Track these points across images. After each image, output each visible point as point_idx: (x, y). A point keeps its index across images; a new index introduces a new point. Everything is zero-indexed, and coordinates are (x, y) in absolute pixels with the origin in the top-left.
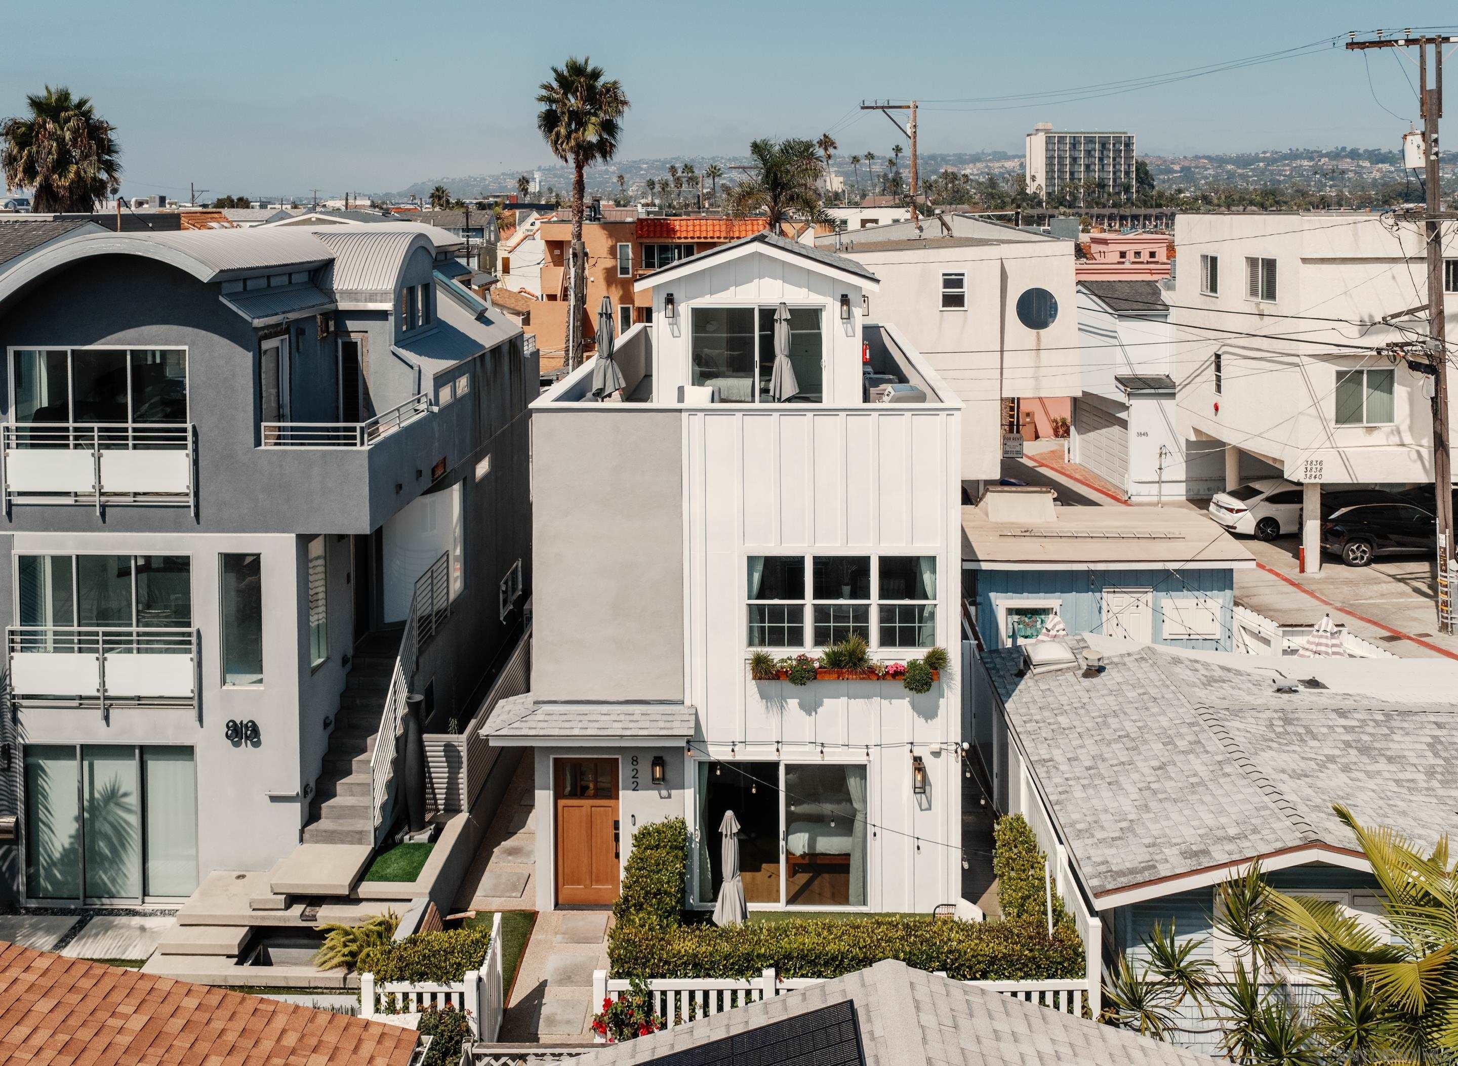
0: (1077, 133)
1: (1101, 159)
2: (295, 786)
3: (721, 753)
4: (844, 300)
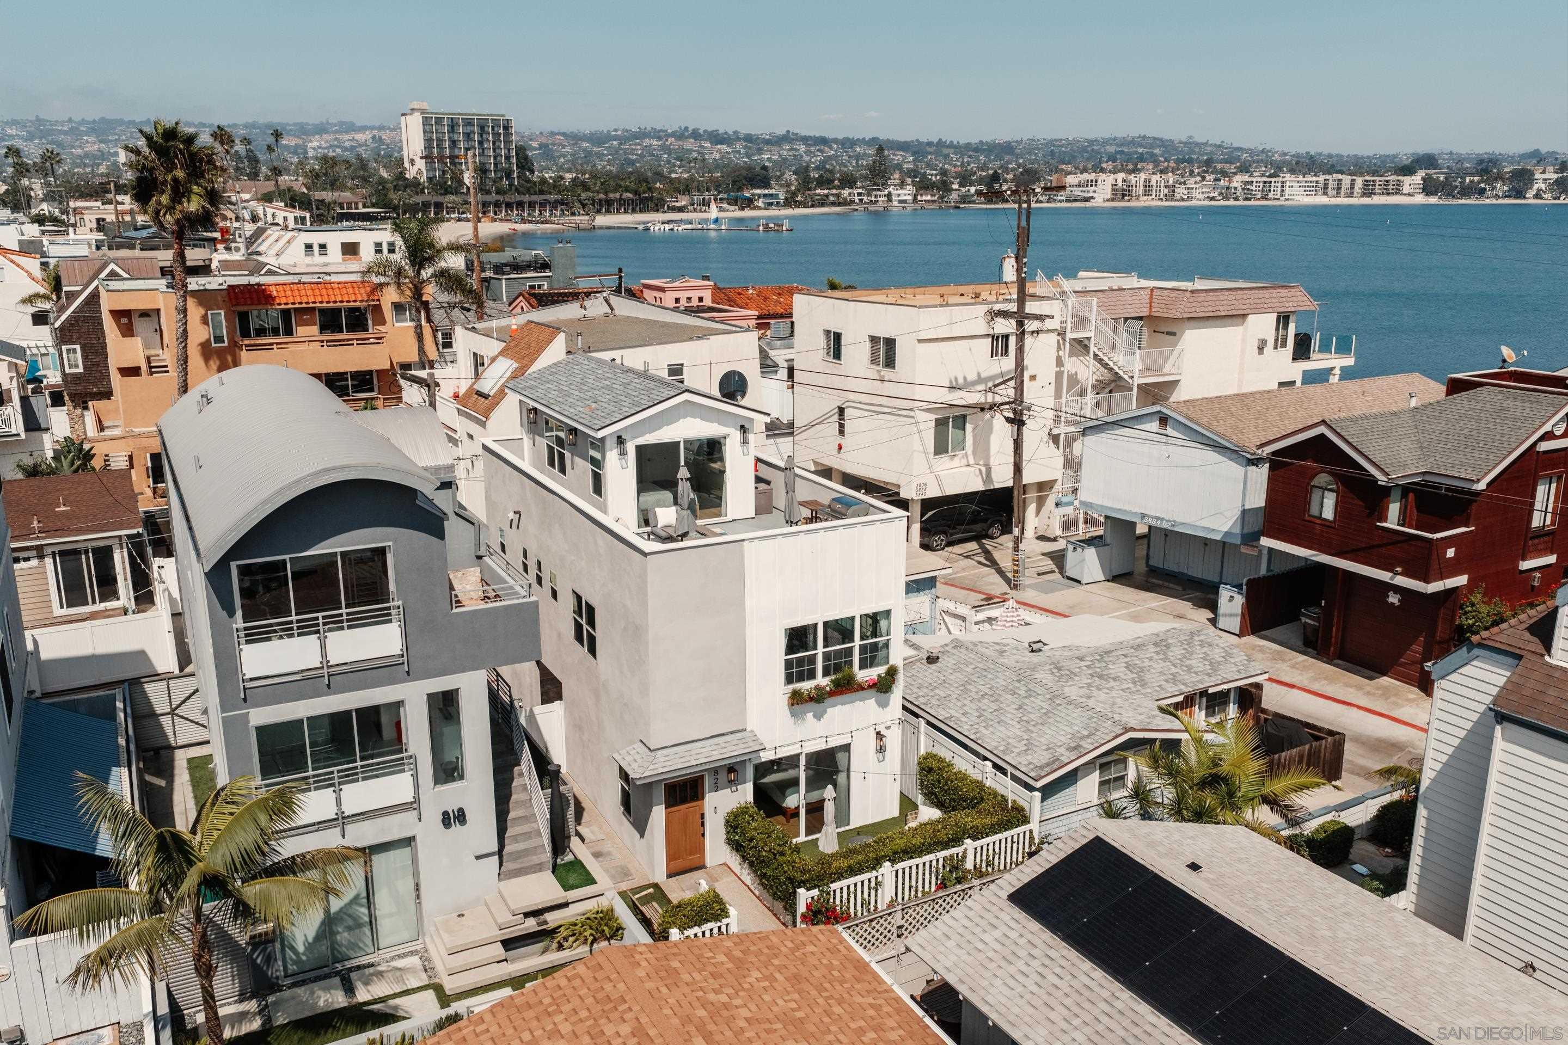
0: (454, 114)
1: (481, 143)
2: (493, 845)
3: (768, 756)
4: (743, 429)
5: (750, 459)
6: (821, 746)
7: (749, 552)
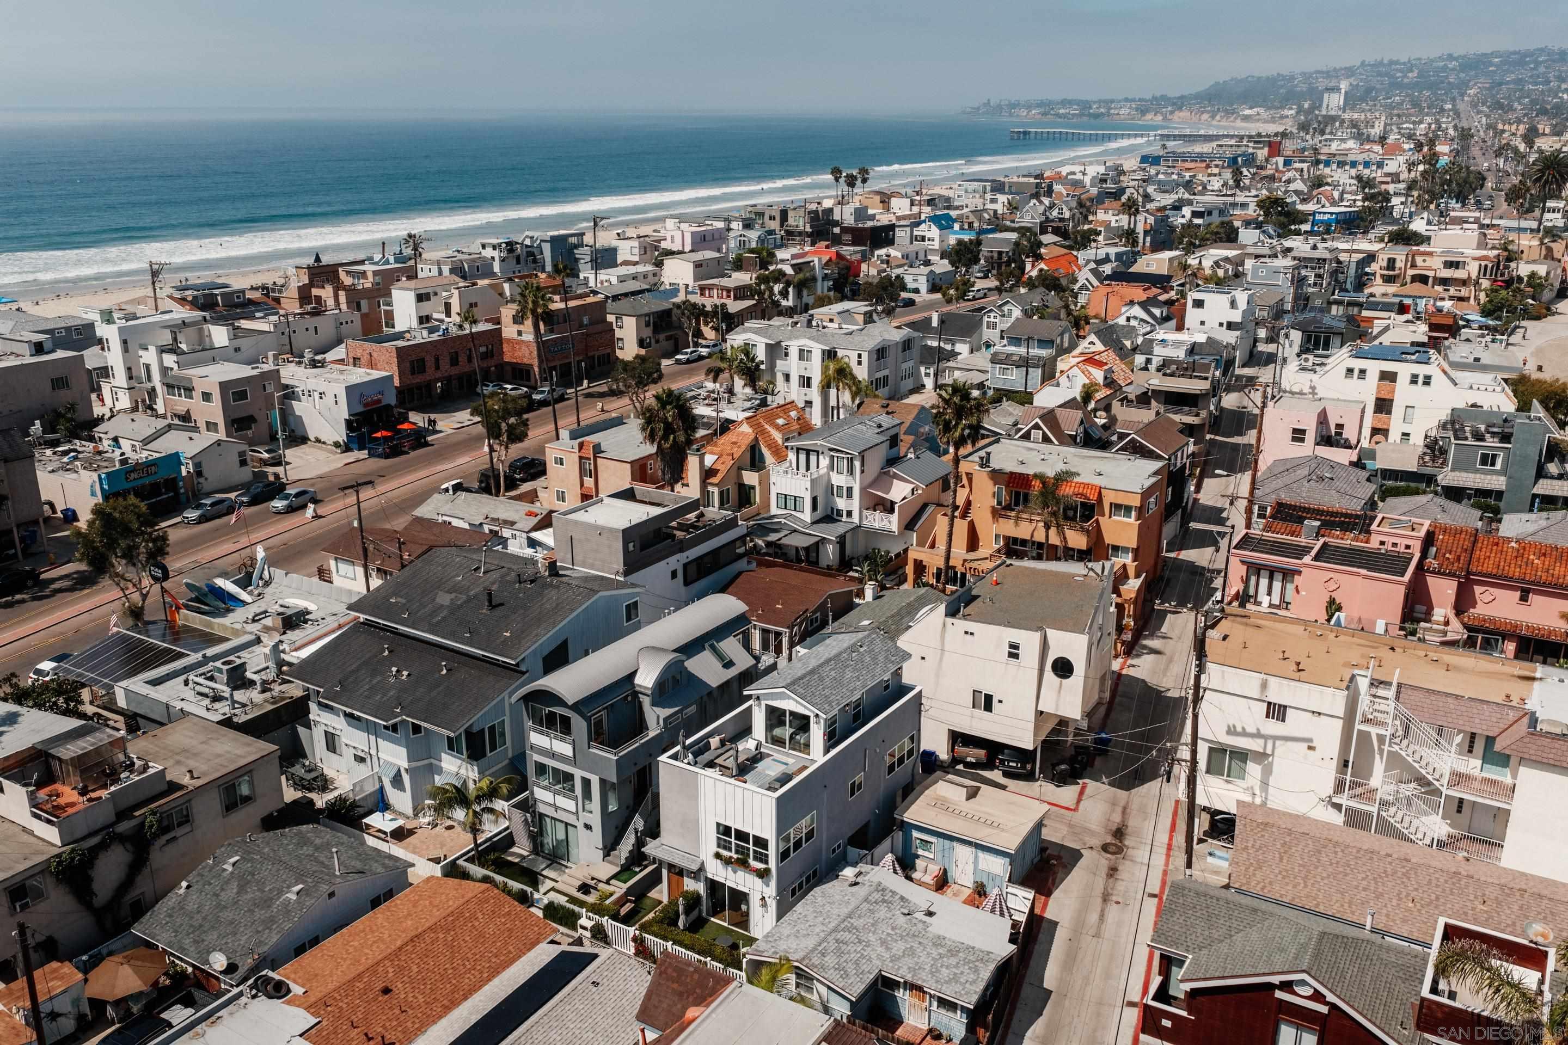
2: (601, 846)
3: (710, 876)
4: (817, 716)
5: (822, 732)
6: (734, 886)
7: (701, 779)
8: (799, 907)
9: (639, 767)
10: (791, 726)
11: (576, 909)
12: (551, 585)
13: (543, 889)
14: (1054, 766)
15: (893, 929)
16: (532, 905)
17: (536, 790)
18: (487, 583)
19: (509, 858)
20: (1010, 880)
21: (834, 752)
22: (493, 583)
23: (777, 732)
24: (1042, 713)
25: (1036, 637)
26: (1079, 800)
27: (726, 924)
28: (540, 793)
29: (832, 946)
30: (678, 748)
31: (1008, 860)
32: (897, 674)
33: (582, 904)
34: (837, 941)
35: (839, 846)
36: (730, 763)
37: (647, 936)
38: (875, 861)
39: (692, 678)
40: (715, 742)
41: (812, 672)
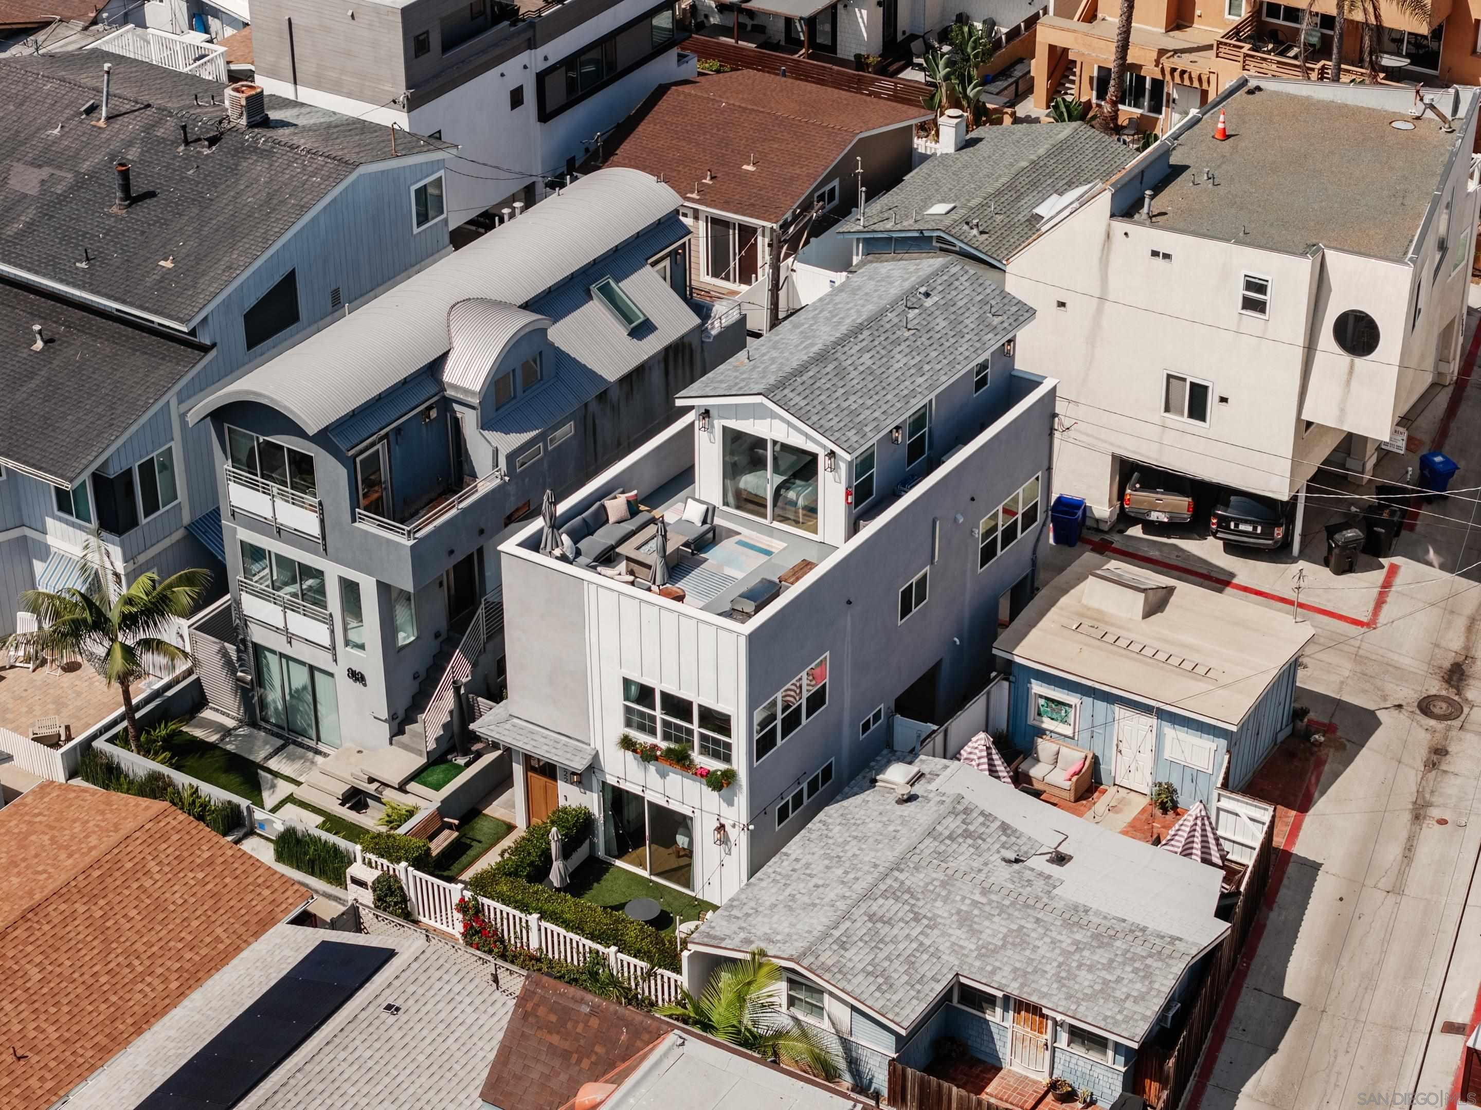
2: (385, 715)
3: (612, 781)
4: (832, 454)
5: (842, 488)
6: (662, 802)
7: (590, 593)
8: (794, 847)
9: (459, 557)
10: (776, 470)
11: (342, 843)
12: (254, 149)
13: (270, 799)
14: (1332, 531)
15: (985, 892)
16: (251, 833)
17: (246, 598)
18: (115, 145)
19: (199, 733)
20: (1225, 786)
21: (869, 529)
22: (130, 144)
23: (748, 482)
24: (1309, 424)
25: (1304, 267)
26: (1380, 602)
27: (645, 874)
28: (252, 606)
29: (861, 927)
30: (539, 523)
31: (1223, 743)
32: (1006, 353)
33: (354, 832)
34: (871, 917)
35: (877, 717)
36: (650, 554)
37: (486, 901)
38: (951, 750)
39: (562, 360)
40: (616, 506)
41: (821, 358)
